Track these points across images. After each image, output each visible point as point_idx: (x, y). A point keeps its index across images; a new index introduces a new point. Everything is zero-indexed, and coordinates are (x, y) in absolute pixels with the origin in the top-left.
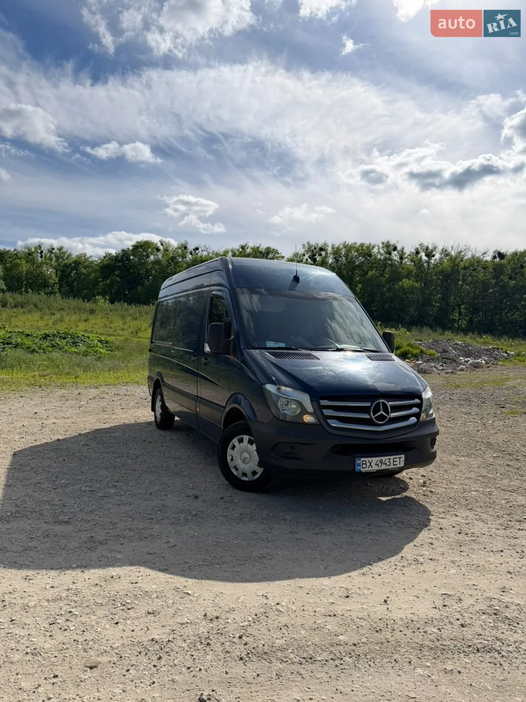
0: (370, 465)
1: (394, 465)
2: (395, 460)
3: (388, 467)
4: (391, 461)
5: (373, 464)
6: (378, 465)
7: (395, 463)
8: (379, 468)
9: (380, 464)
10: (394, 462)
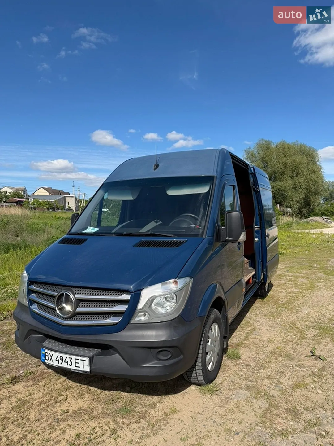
0: (51, 359)
1: (76, 366)
2: (77, 361)
3: (68, 367)
4: (73, 361)
5: (54, 358)
6: (58, 361)
7: (77, 365)
8: (60, 365)
9: (60, 361)
10: (76, 363)
